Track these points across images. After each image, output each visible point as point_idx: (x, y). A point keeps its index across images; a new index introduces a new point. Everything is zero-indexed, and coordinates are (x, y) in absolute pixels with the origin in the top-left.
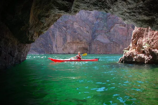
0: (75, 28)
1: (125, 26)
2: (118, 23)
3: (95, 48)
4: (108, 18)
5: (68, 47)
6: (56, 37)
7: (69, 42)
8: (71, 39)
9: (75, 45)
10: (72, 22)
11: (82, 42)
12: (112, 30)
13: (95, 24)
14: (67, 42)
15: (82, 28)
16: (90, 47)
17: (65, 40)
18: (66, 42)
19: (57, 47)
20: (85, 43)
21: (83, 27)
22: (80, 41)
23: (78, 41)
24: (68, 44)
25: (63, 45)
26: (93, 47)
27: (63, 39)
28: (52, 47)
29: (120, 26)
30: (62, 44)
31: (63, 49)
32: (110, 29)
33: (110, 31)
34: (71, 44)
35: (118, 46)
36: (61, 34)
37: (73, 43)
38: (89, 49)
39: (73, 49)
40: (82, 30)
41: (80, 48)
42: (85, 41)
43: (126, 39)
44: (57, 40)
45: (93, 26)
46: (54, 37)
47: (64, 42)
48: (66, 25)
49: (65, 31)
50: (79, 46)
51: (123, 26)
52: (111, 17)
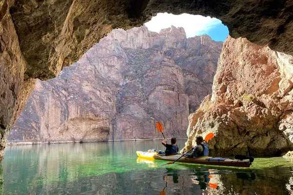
0: (86, 91)
1: (173, 89)
2: (161, 85)
3: (123, 128)
5: (70, 127)
6: (46, 108)
7: (73, 118)
8: (77, 113)
9: (86, 124)
10: (79, 82)
11: (98, 118)
12: (152, 96)
13: (123, 85)
14: (70, 118)
15: (98, 93)
16: (113, 128)
17: (65, 113)
18: (66, 117)
19: (49, 129)
20: (104, 120)
21: (100, 91)
22: (95, 115)
23: (91, 115)
24: (72, 122)
25: (61, 124)
26: (119, 126)
27: (62, 112)
28: (39, 128)
29: (166, 89)
30: (60, 122)
31: (61, 132)
32: (149, 95)
33: (147, 99)
34: (78, 121)
36: (57, 102)
37: (81, 119)
38: (111, 130)
39: (82, 132)
40: (99, 95)
41: (94, 129)
42: (104, 115)
43: (175, 112)
44: (50, 113)
45: (119, 89)
46: (44, 108)
47: (63, 117)
48: (66, 86)
49: (66, 98)
50: (93, 126)
51: (170, 89)
52: (150, 74)
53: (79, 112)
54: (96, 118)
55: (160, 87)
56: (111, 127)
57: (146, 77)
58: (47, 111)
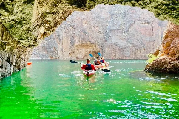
0: (85, 27)
1: (149, 23)
2: (139, 20)
3: (109, 52)
4: (127, 13)
5: (76, 50)
6: (61, 39)
7: (77, 45)
8: (80, 42)
9: (85, 49)
10: (81, 21)
11: (93, 45)
12: (131, 29)
14: (75, 45)
15: (93, 28)
17: (72, 42)
18: (73, 45)
19: (63, 51)
20: (97, 47)
22: (91, 43)
23: (88, 43)
24: (76, 47)
25: (70, 49)
26: (106, 51)
27: (70, 41)
28: (58, 51)
29: (142, 23)
30: (69, 47)
31: (70, 54)
32: (129, 28)
33: (128, 31)
34: (80, 47)
35: (139, 49)
36: (67, 35)
37: (82, 45)
38: (101, 53)
39: (82, 54)
40: (93, 30)
41: (90, 52)
42: (97, 43)
43: (149, 40)
44: (63, 42)
45: (107, 24)
47: (71, 44)
48: (73, 24)
49: (73, 32)
50: (89, 50)
51: (146, 23)
52: (131, 12)
53: (80, 41)
54: (92, 45)
55: (138, 22)
56: (101, 51)
57: (128, 14)
58: (61, 41)
